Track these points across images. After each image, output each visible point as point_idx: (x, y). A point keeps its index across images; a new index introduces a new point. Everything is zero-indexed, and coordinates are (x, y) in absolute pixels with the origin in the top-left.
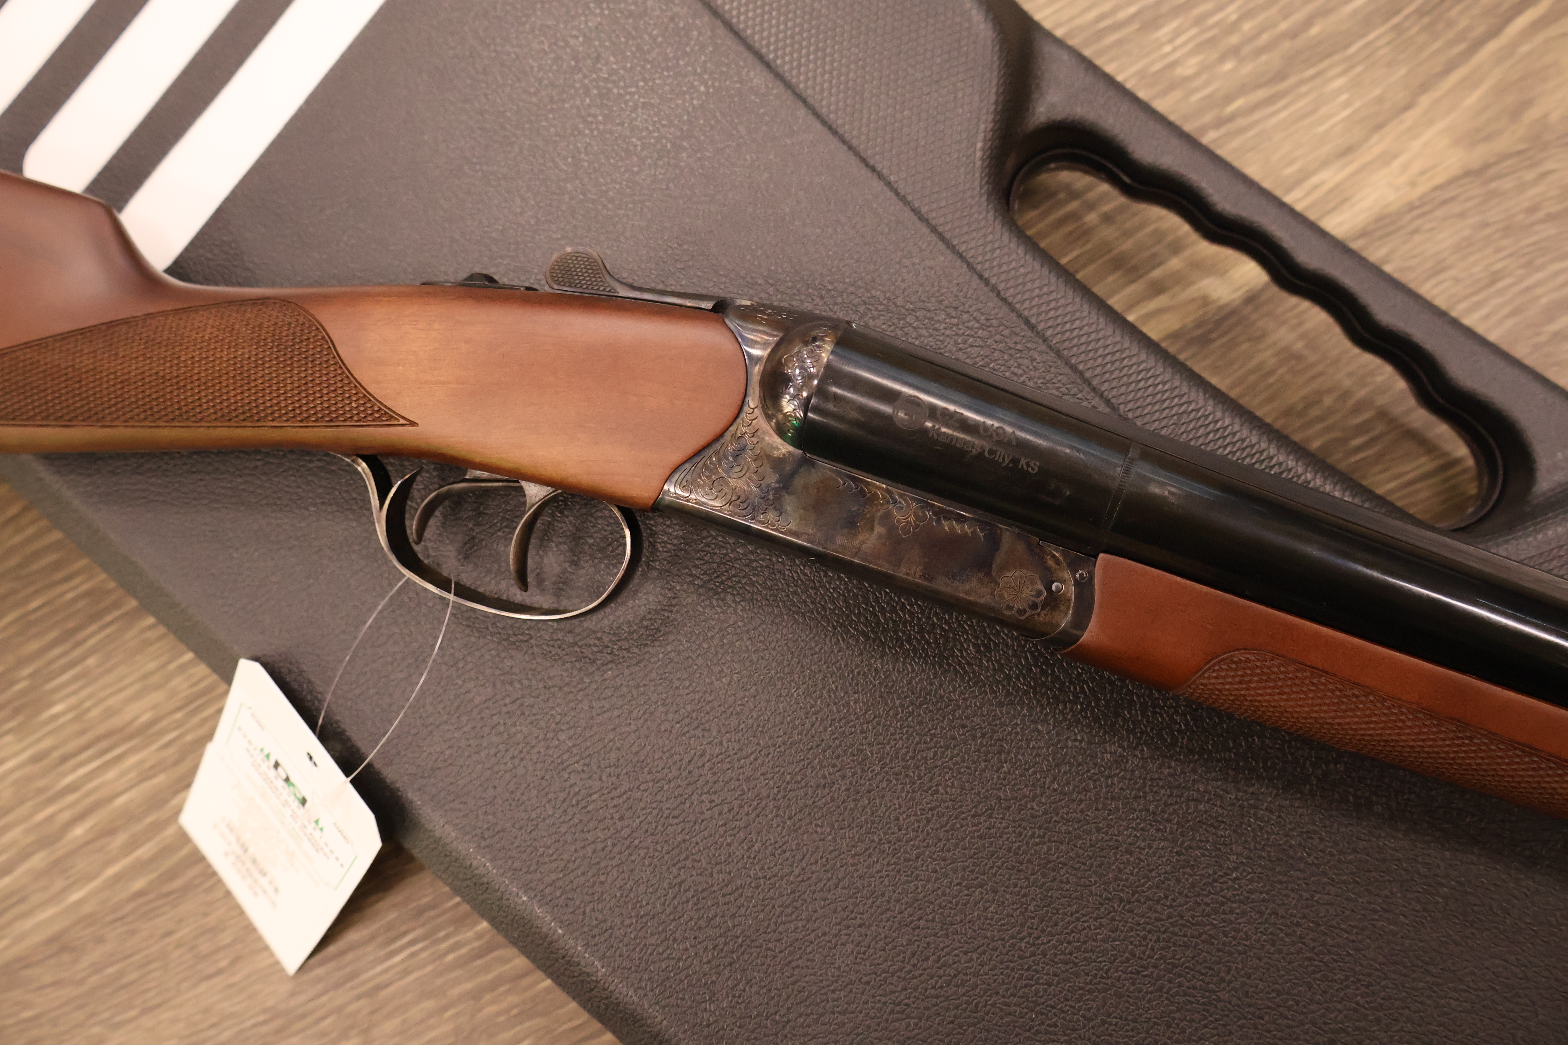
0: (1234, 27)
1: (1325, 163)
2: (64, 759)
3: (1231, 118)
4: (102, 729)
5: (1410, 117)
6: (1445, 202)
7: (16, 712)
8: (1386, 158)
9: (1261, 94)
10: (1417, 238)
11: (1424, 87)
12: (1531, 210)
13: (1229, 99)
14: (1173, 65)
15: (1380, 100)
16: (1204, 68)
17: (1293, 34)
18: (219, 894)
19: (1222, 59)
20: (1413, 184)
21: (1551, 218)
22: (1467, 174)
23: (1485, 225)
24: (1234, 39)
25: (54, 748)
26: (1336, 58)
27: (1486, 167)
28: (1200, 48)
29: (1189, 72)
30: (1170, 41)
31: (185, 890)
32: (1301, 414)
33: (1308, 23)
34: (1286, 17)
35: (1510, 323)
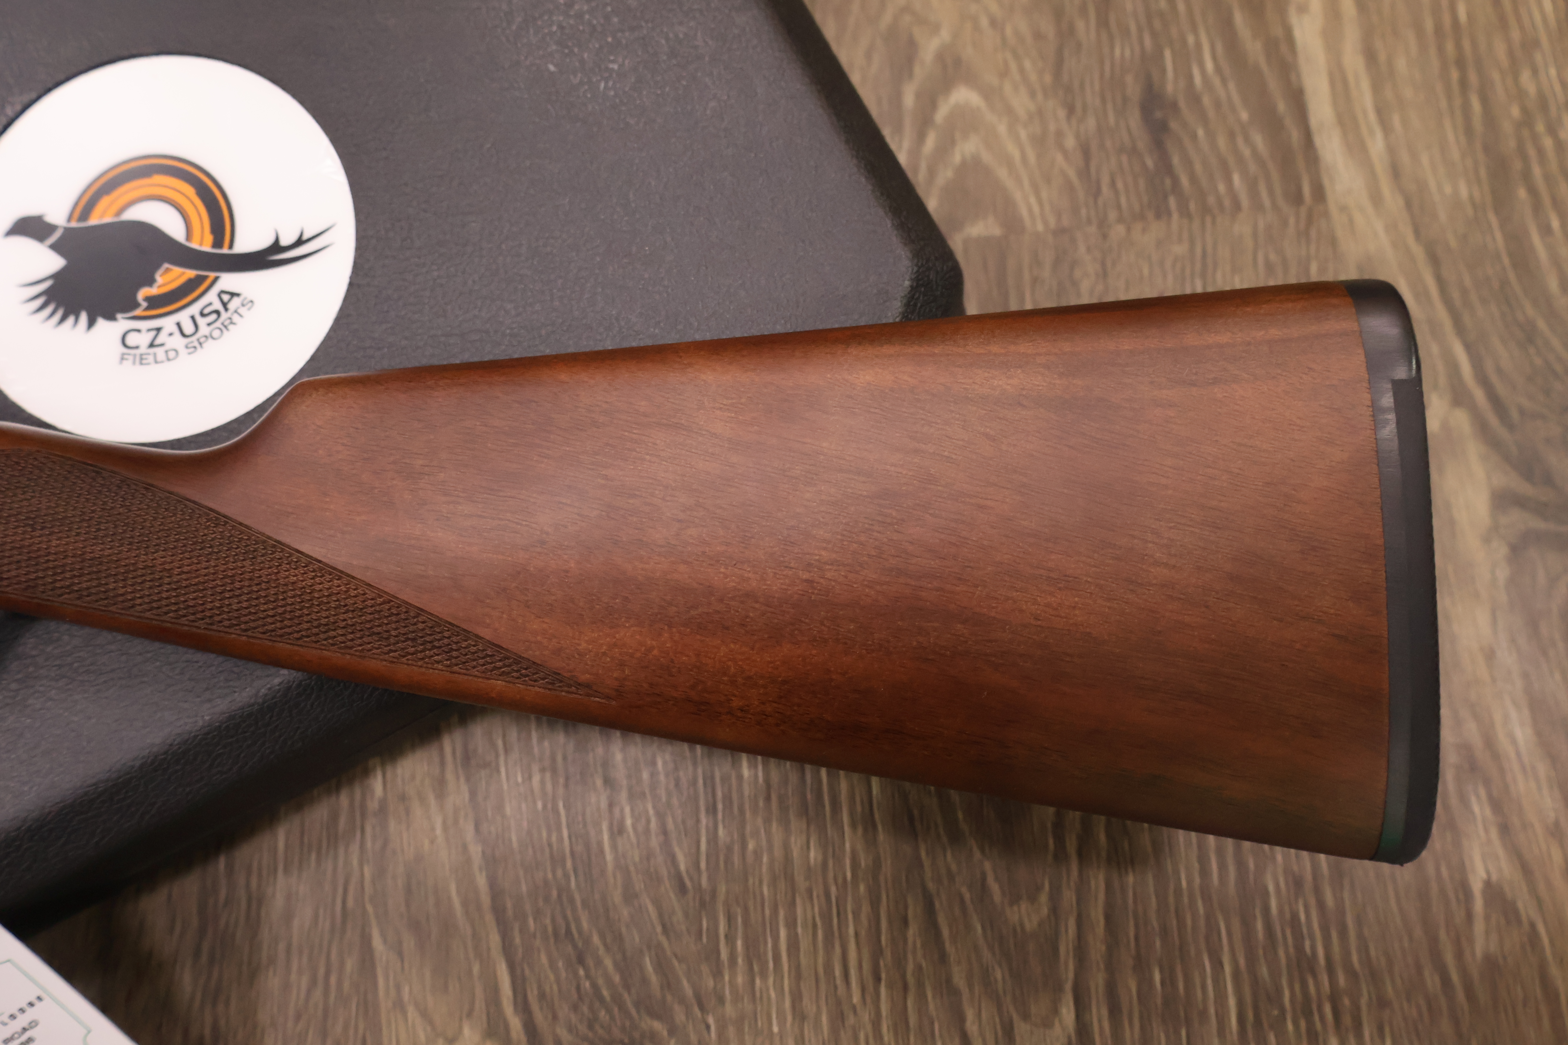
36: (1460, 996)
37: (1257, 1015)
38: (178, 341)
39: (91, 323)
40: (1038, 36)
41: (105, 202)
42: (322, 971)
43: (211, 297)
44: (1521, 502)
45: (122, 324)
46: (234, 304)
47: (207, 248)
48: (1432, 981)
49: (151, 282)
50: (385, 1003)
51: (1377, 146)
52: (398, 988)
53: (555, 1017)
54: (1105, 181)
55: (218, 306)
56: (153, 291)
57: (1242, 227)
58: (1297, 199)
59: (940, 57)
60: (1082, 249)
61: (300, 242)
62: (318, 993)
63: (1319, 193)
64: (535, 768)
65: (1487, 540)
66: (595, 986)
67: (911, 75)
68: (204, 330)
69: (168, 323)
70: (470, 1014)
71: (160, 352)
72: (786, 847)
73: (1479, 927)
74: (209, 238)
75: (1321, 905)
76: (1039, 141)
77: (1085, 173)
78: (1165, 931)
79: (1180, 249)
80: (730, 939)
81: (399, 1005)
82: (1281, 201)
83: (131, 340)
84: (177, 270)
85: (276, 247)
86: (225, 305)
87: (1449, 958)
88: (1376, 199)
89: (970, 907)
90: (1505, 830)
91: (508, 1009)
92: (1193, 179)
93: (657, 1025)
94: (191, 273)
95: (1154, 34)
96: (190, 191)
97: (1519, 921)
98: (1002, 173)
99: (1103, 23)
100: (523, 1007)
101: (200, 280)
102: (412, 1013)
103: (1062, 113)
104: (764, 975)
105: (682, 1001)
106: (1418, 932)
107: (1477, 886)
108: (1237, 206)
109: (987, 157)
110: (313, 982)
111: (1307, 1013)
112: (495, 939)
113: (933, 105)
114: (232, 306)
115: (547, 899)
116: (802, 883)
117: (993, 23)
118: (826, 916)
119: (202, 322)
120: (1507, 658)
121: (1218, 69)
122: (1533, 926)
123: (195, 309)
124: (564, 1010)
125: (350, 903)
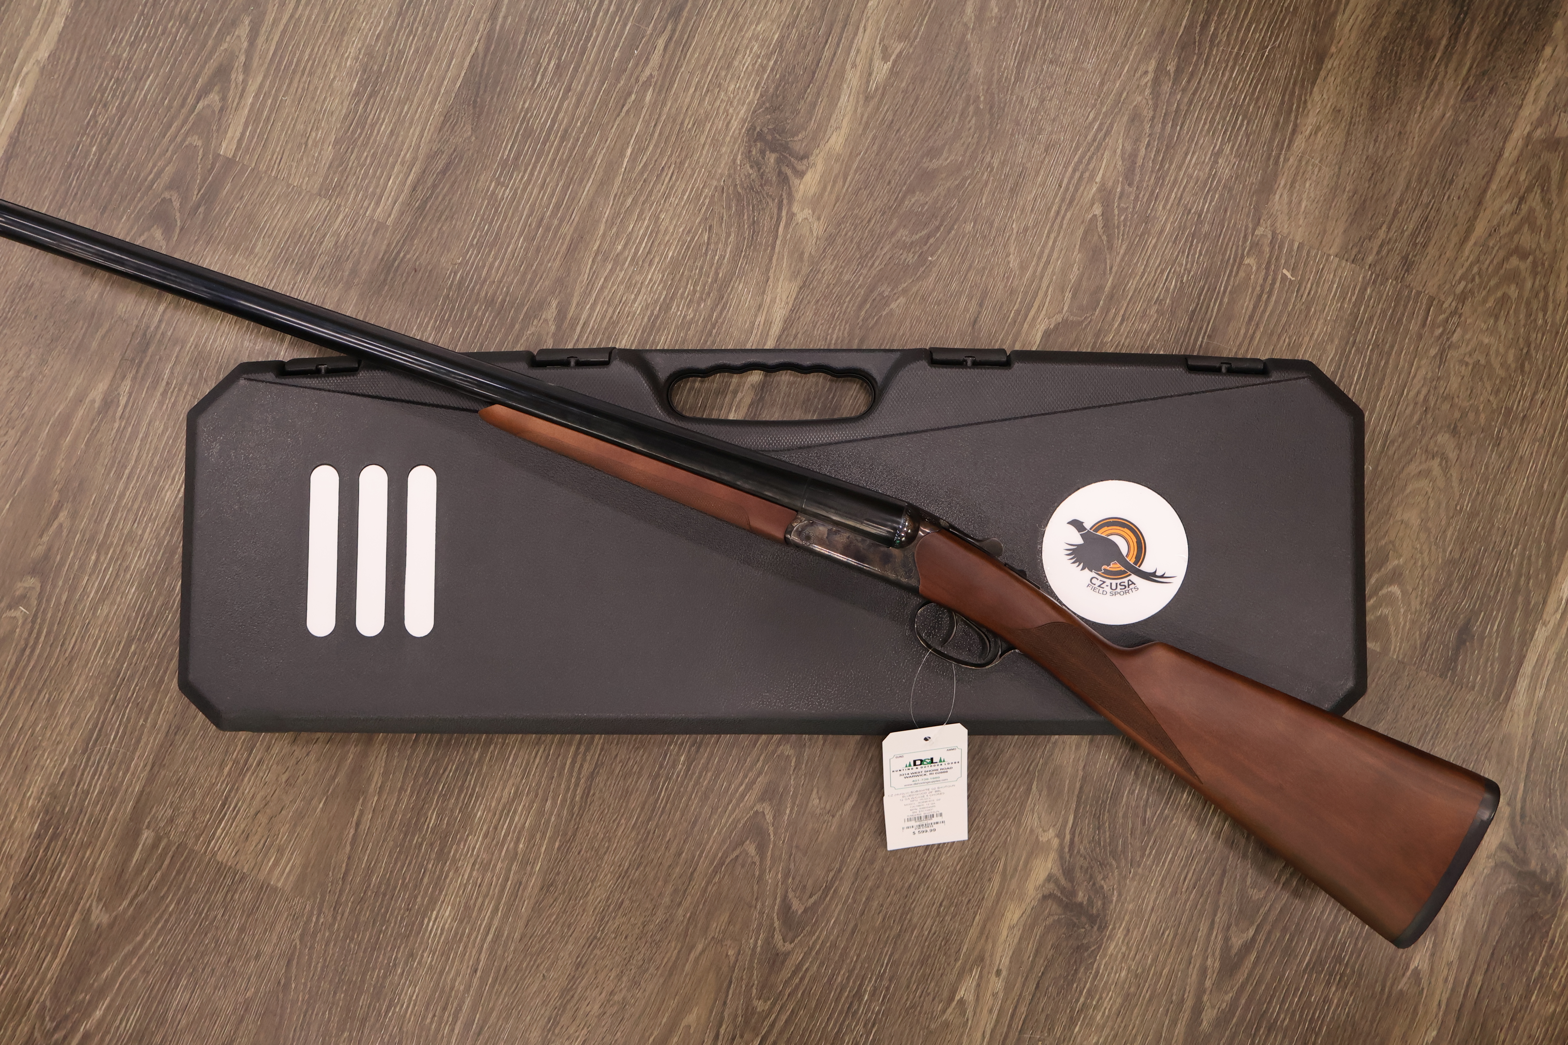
0: (695, 291)
1: (756, 316)
2: (496, 828)
3: (716, 321)
4: (500, 807)
5: (771, 282)
6: (801, 303)
7: (464, 829)
8: (773, 301)
9: (720, 307)
10: (801, 320)
11: (768, 270)
12: (828, 287)
13: (711, 316)
14: (685, 317)
15: (758, 283)
16: (696, 311)
17: (715, 281)
19: (699, 304)
20: (787, 303)
21: (835, 285)
22: (801, 288)
23: (818, 301)
24: (698, 295)
25: (489, 827)
26: (734, 279)
27: (805, 282)
28: (689, 307)
29: (692, 316)
30: (678, 310)
31: (574, 834)
32: (809, 400)
33: (717, 274)
34: (708, 277)
35: (847, 326)
36: (1385, 996)
37: (1313, 967)
38: (1108, 589)
39: (1083, 569)
40: (1436, 580)
41: (1106, 528)
42: (1012, 786)
43: (1126, 580)
44: (1509, 851)
45: (1093, 574)
46: (1132, 586)
47: (1132, 563)
48: (1378, 988)
49: (1109, 565)
50: (1028, 807)
51: (1540, 693)
52: (1035, 805)
53: (1082, 842)
54: (1430, 652)
55: (1126, 584)
56: (1108, 568)
57: (1470, 697)
58: (1497, 696)
59: (1394, 569)
60: (1406, 674)
61: (1162, 577)
62: (1008, 793)
63: (1508, 698)
64: (1113, 757)
65: (1488, 857)
66: (1099, 839)
67: (1379, 570)
68: (1118, 590)
69: (1108, 582)
70: (1054, 826)
72: (1186, 828)
73: (1405, 980)
74: (1133, 560)
75: (1356, 944)
76: (1413, 622)
77: (1424, 644)
78: (1298, 924)
79: (1442, 693)
80: (1152, 848)
81: (1033, 810)
82: (1490, 695)
83: (1094, 581)
84: (1119, 565)
85: (1154, 574)
86: (1129, 585)
87: (1388, 984)
88: (1527, 713)
89: (1237, 882)
90: (1432, 956)
91: (1068, 831)
92: (1463, 669)
93: (1114, 863)
94: (1123, 569)
95: (1481, 604)
96: (1135, 540)
97: (1419, 986)
98: (1392, 628)
99: (1465, 588)
100: (1073, 834)
101: (1125, 572)
102: (1036, 815)
103: (1428, 617)
104: (1157, 866)
105: (1126, 859)
106: (1383, 970)
107: (1412, 967)
108: (1473, 688)
109: (1390, 619)
110: (1008, 788)
111: (1331, 975)
112: (1074, 806)
113: (1381, 588)
114: (1131, 586)
115: (1097, 802)
116: (1185, 843)
117: (1422, 566)
118: (1188, 858)
119: (1119, 587)
120: (1470, 900)
121: (1498, 630)
122: (1423, 989)
123: (1119, 581)
124: (1085, 842)
125: (1031, 768)
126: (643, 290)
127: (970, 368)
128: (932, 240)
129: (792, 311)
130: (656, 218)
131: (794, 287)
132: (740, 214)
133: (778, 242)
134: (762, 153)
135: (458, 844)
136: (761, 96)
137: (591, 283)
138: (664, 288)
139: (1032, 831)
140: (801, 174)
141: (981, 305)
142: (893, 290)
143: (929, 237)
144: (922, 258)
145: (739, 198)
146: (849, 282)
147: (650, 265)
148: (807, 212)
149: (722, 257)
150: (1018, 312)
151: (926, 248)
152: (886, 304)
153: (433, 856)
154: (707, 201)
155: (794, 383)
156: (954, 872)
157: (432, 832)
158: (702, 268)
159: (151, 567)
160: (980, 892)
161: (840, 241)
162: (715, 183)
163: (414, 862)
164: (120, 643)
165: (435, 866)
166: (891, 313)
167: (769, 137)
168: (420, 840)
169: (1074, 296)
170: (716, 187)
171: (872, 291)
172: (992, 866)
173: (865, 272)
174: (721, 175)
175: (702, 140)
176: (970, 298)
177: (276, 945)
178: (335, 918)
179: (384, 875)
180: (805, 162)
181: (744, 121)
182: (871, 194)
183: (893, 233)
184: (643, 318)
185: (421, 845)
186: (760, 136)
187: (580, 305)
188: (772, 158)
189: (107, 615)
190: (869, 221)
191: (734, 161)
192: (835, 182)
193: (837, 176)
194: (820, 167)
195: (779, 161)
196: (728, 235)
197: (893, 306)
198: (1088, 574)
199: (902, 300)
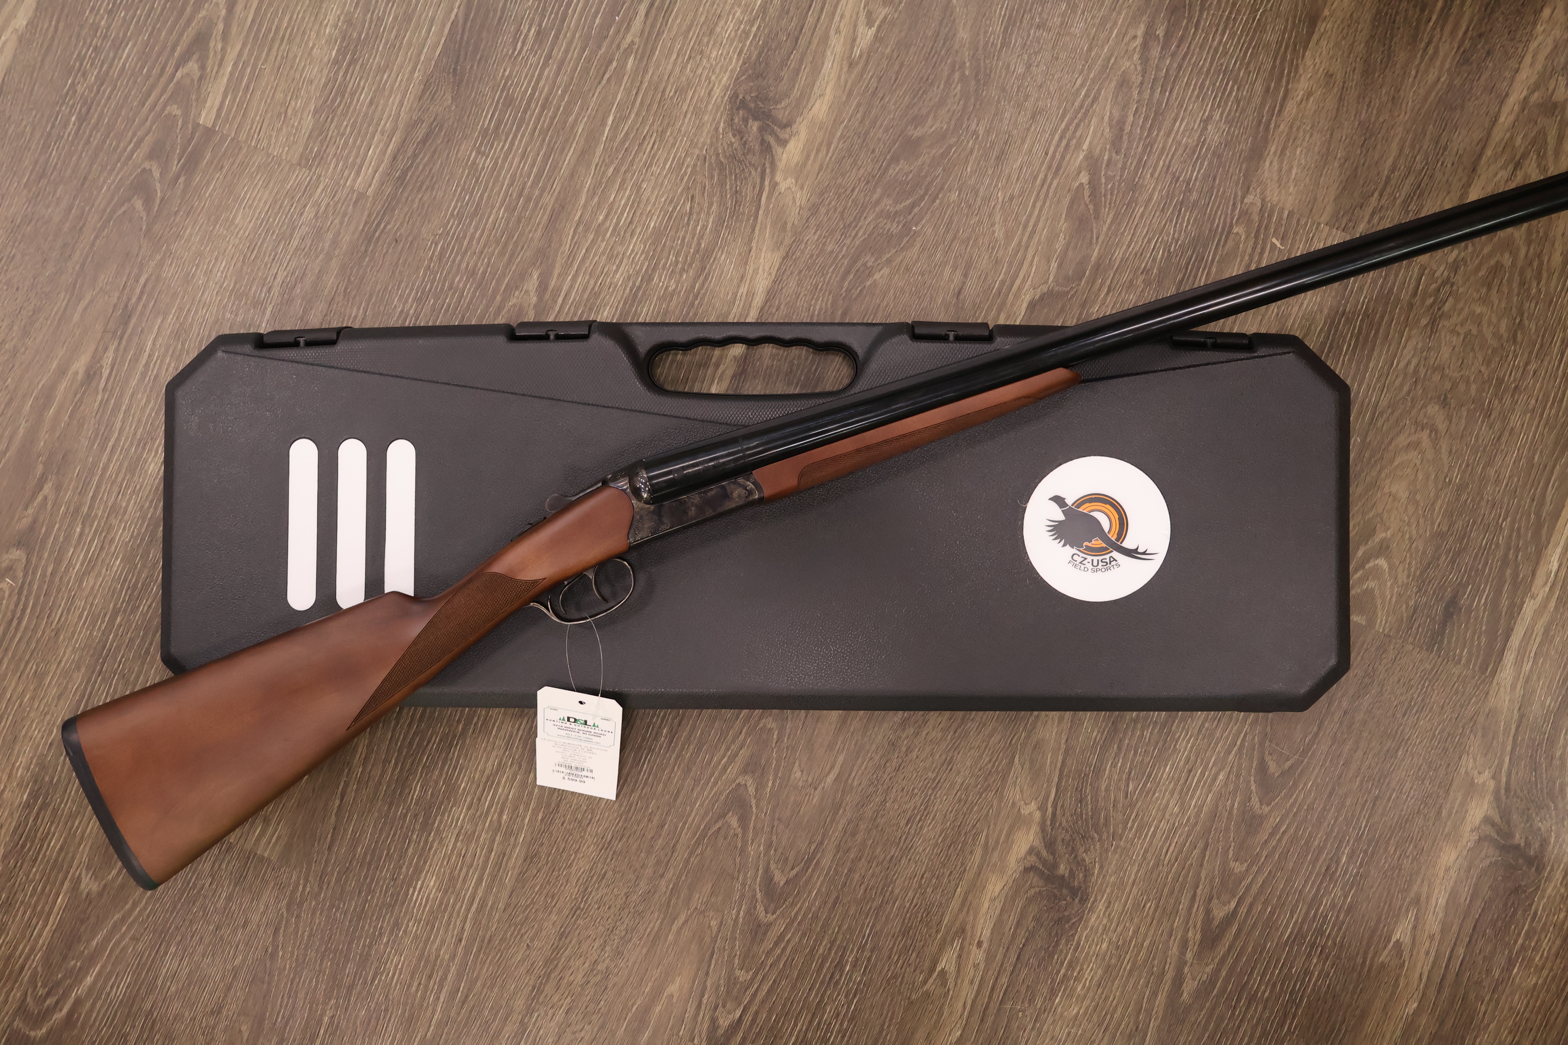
0: (677, 262)
1: (739, 286)
2: (479, 800)
3: (699, 293)
4: (484, 780)
5: (753, 253)
6: (783, 273)
7: (449, 799)
8: (756, 271)
9: (702, 278)
10: (784, 291)
11: (750, 241)
12: (811, 256)
13: (693, 287)
14: (667, 288)
15: (740, 254)
16: (677, 283)
17: (697, 251)
18: (570, 796)
19: (681, 276)
20: (770, 274)
21: (818, 256)
22: (783, 259)
23: (800, 272)
24: (680, 266)
25: (473, 799)
26: (716, 250)
27: (788, 253)
28: (670, 278)
29: (674, 287)
30: (660, 281)
31: (558, 806)
32: (791, 372)
34: (690, 248)
35: (831, 296)
36: (1366, 968)
37: (1295, 939)
38: (1089, 566)
39: (1064, 545)
40: (1424, 552)
41: (1087, 505)
42: (994, 759)
43: (1107, 556)
44: (1493, 824)
45: (1074, 551)
46: (1114, 563)
47: (1113, 539)
48: (1359, 960)
49: (1090, 541)
50: (1010, 781)
51: (1527, 667)
52: (1017, 778)
53: (1064, 815)
54: (1416, 625)
55: (1108, 561)
56: (1090, 545)
57: (1456, 671)
58: (1483, 670)
59: (1382, 541)
60: (1392, 647)
61: (1144, 553)
62: (990, 766)
63: (1494, 672)
64: (1096, 730)
65: (1472, 831)
66: (1081, 812)
67: (1366, 544)
68: (1100, 567)
69: (1090, 558)
70: (1036, 799)
71: (1083, 566)
72: (1168, 801)
73: (1386, 952)
74: (1115, 536)
75: (1338, 917)
76: (1400, 595)
77: (1411, 618)
78: (1280, 897)
79: (1428, 666)
80: (1134, 821)
81: (1015, 784)
82: (1477, 669)
83: (1075, 557)
84: (1100, 542)
85: (1136, 551)
86: (1110, 562)
87: (1370, 956)
88: (1513, 687)
89: (1219, 855)
90: (1415, 927)
91: (1050, 805)
92: (1449, 642)
93: (1096, 835)
94: (1104, 545)
95: (1469, 576)
96: (1117, 517)
97: (1401, 958)
98: (1379, 601)
99: (1453, 561)
100: (1055, 806)
101: (1106, 549)
102: (1017, 788)
103: (1415, 589)
104: (1139, 839)
105: (1108, 832)
106: (1364, 943)
107: (1394, 940)
108: (1459, 662)
109: (1377, 592)
110: (990, 761)
111: (1312, 947)
112: (1056, 779)
113: (1368, 562)
114: (1113, 563)
115: (1080, 775)
116: (1167, 816)
117: (1410, 538)
118: (1170, 831)
119: (1100, 563)
120: (1453, 874)
121: (1485, 604)
122: (1404, 961)
123: (1100, 558)
124: (1068, 814)
125: (1013, 742)
126: (625, 261)
127: (952, 342)
128: (916, 210)
129: (775, 282)
130: (638, 187)
131: (777, 257)
132: (722, 184)
133: (761, 212)
134: (745, 121)
135: (443, 815)
136: (744, 63)
137: (572, 255)
138: (646, 258)
139: (1014, 804)
140: (784, 143)
141: (965, 276)
142: (876, 260)
143: (913, 206)
144: (907, 227)
145: (721, 167)
146: (832, 252)
147: (632, 236)
148: (790, 181)
149: (704, 227)
150: (1003, 282)
151: (910, 217)
152: (870, 275)
153: (418, 827)
154: (689, 170)
155: (777, 354)
156: (936, 844)
157: (417, 804)
158: (684, 238)
159: (136, 539)
160: (962, 864)
161: (823, 210)
162: (697, 152)
163: (399, 832)
164: (105, 615)
165: (420, 836)
166: (875, 284)
167: (752, 105)
168: (405, 811)
169: (1060, 266)
170: (698, 156)
171: (855, 262)
172: (973, 839)
173: (848, 241)
174: (704, 144)
175: (685, 108)
176: (955, 268)
177: (263, 913)
178: (321, 888)
179: (369, 846)
180: (788, 130)
181: (726, 88)
182: (855, 162)
183: (878, 202)
184: (625, 289)
185: (405, 816)
186: (743, 104)
187: (563, 275)
188: (754, 126)
189: (93, 588)
190: (853, 190)
191: (717, 129)
192: (818, 150)
193: (821, 144)
194: (803, 134)
195: (761, 130)
196: (711, 205)
197: (877, 276)
198: (1069, 551)
199: (886, 271)
